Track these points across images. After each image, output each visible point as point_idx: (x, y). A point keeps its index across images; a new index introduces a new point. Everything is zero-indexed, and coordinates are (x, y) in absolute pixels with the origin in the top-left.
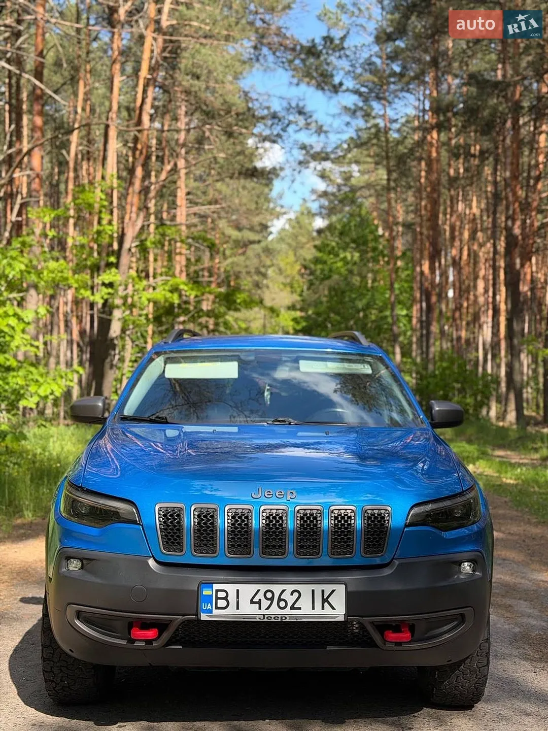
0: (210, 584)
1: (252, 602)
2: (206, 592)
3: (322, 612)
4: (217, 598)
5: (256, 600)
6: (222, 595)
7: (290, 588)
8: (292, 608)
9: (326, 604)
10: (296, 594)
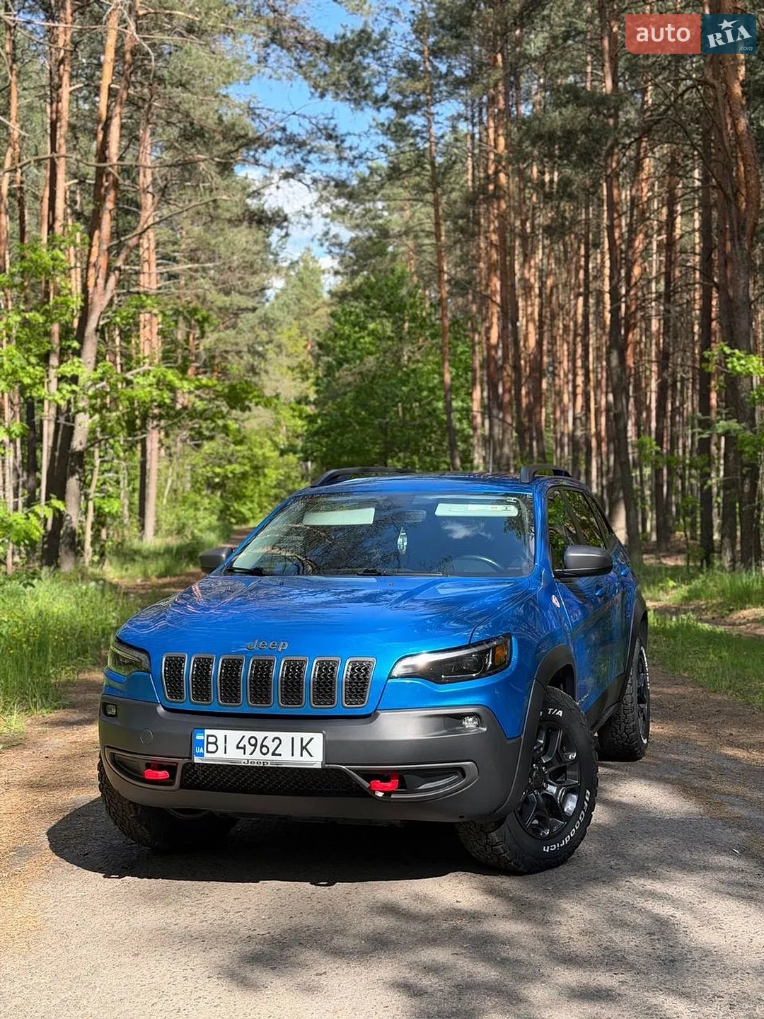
0: (202, 729)
1: (238, 748)
2: (199, 737)
3: (301, 759)
4: (208, 743)
5: (241, 745)
6: (212, 739)
7: (272, 735)
8: (274, 754)
9: (304, 751)
10: (277, 742)
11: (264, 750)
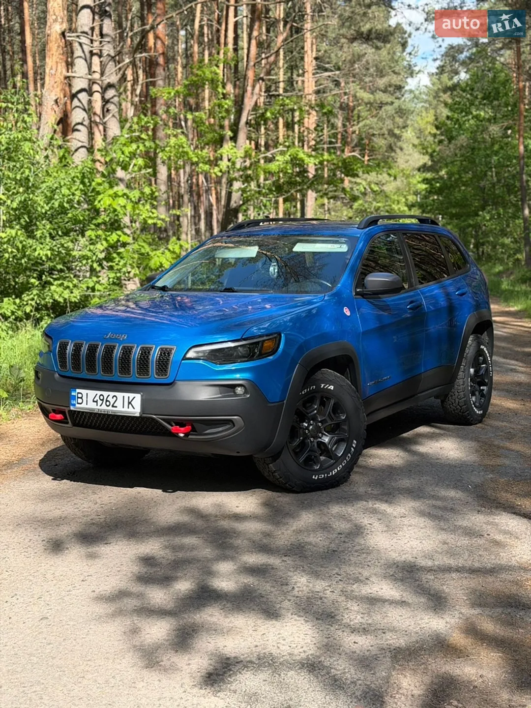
6: (80, 395)
7: (112, 394)
8: (113, 406)
11: (108, 403)
